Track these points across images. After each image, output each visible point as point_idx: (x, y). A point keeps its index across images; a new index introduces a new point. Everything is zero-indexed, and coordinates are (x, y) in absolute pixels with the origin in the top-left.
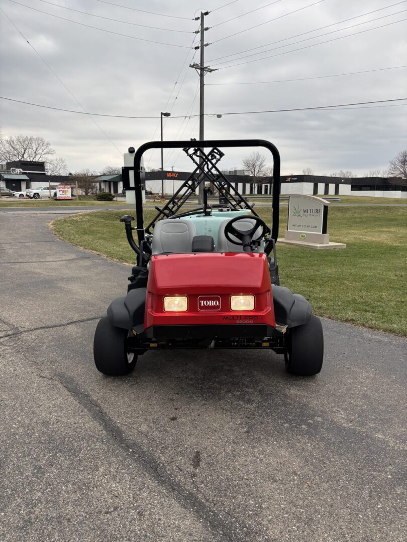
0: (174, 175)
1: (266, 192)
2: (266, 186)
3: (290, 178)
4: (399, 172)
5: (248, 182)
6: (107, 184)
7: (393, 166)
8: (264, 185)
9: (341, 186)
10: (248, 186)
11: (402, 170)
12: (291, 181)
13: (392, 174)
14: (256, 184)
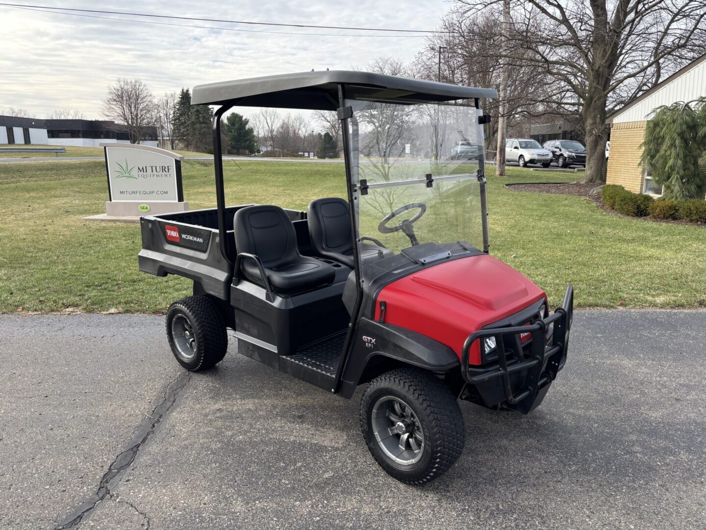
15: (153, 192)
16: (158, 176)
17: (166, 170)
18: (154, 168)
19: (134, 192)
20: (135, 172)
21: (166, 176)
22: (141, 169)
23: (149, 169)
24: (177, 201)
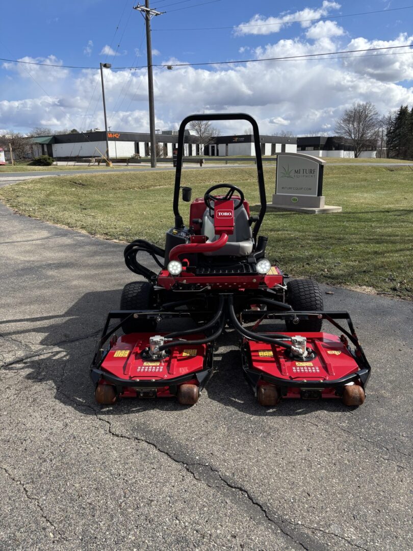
0: (115, 136)
1: (213, 154)
2: (213, 147)
3: (237, 139)
4: (344, 131)
5: (194, 143)
6: (40, 147)
7: (338, 125)
8: (210, 146)
9: (287, 145)
10: (194, 147)
11: (347, 129)
12: (239, 142)
13: (337, 133)
14: (203, 145)
15: (302, 189)
16: (307, 176)
17: (313, 172)
18: (305, 171)
19: (290, 188)
20: (292, 174)
21: (312, 176)
22: (297, 171)
23: (302, 171)
24: (316, 196)
